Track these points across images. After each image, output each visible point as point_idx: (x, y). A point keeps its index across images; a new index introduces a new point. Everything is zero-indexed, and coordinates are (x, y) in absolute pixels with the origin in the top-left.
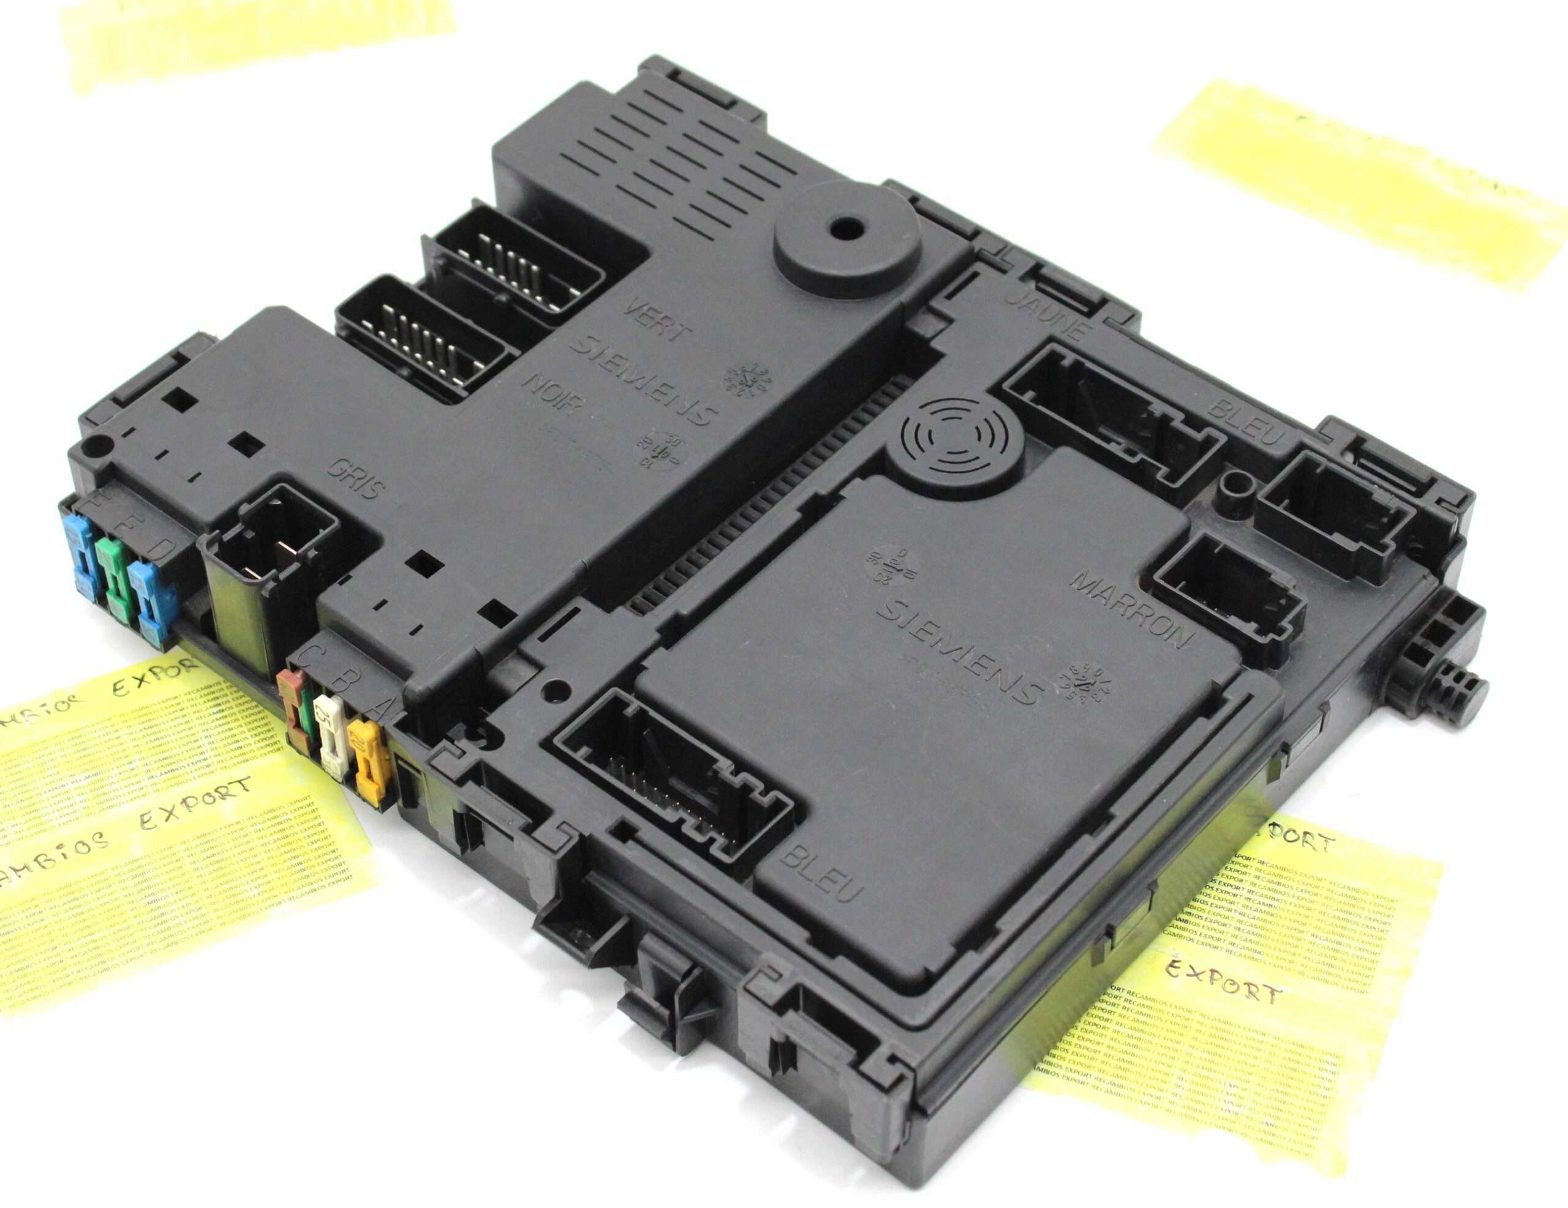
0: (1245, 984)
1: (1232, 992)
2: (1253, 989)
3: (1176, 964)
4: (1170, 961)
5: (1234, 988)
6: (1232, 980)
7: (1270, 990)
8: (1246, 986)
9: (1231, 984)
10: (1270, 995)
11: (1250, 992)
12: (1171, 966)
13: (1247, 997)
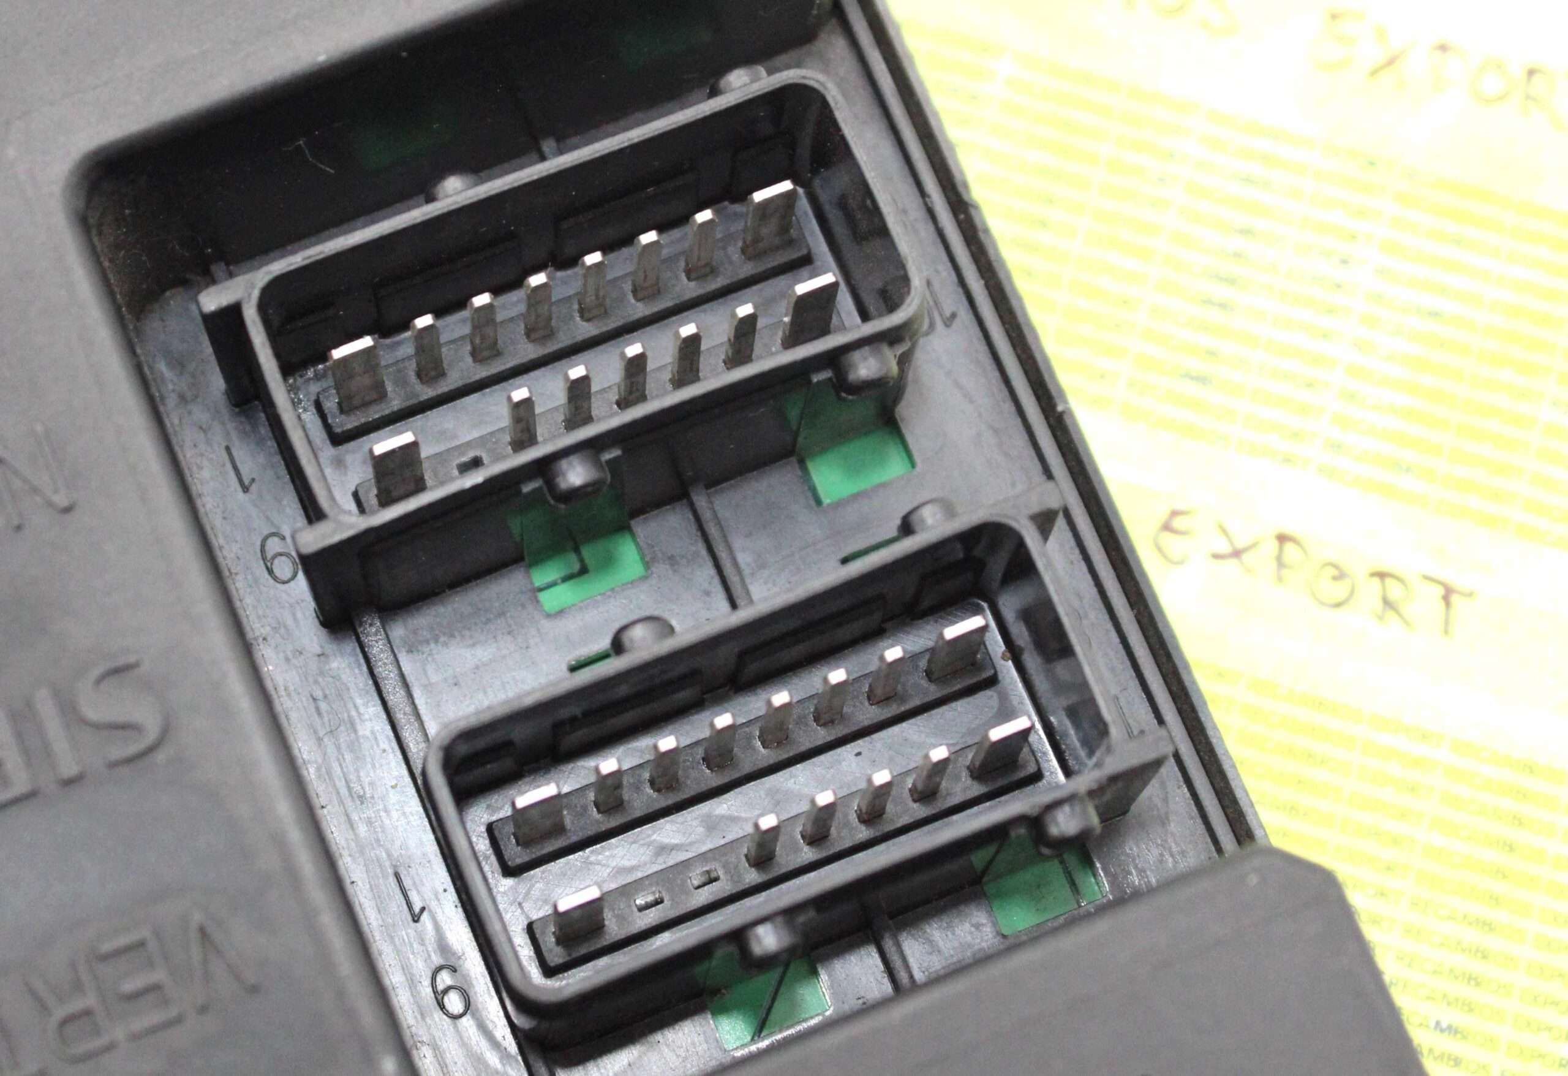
0: (1373, 575)
1: (1338, 605)
2: (1394, 590)
3: (1177, 523)
4: (1163, 516)
5: (1340, 590)
6: (1336, 567)
7: (1441, 591)
8: (1376, 580)
9: (1335, 578)
10: (1443, 604)
11: (1387, 603)
12: (1167, 527)
13: (1381, 618)
